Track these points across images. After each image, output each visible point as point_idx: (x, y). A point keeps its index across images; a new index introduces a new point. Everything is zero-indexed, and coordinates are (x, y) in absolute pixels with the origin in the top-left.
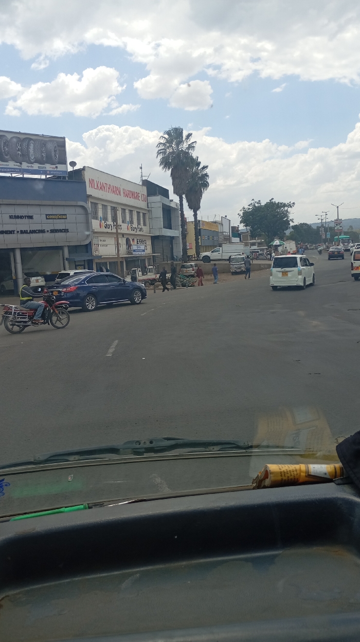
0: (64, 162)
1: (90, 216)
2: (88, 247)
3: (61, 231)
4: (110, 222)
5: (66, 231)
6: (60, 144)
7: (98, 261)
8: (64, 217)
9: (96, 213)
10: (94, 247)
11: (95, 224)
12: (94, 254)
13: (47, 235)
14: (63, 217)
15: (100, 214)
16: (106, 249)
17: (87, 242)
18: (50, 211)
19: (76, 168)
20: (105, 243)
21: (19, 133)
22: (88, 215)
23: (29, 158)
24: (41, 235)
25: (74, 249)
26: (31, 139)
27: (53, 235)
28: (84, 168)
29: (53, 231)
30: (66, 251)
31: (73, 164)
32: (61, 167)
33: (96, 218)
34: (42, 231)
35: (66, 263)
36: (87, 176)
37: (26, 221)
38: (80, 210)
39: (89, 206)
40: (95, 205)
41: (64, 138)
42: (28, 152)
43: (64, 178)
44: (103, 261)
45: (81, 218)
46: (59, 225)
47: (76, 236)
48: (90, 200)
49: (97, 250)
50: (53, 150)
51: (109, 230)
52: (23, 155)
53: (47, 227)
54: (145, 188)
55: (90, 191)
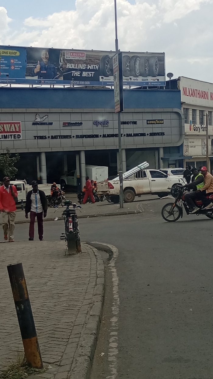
0: (162, 73)
1: (183, 121)
2: (179, 149)
3: (158, 134)
4: (198, 125)
5: (163, 134)
6: (161, 58)
7: (188, 161)
9: (186, 117)
10: (185, 148)
11: (187, 127)
12: (185, 154)
13: (147, 138)
14: (161, 121)
15: (191, 118)
16: (194, 150)
17: (179, 144)
18: (150, 117)
19: (172, 78)
20: (193, 144)
21: (129, 52)
22: (181, 120)
23: (135, 71)
24: (142, 137)
25: (167, 150)
26: (138, 57)
27: (152, 137)
28: (179, 79)
29: (152, 134)
30: (161, 151)
31: (170, 75)
32: (161, 79)
33: (186, 122)
34: (143, 135)
35: (161, 161)
36: (182, 85)
37: (131, 126)
38: (175, 116)
39: (182, 112)
40: (187, 110)
41: (164, 53)
42: (135, 67)
43: (162, 88)
44: (191, 161)
45: (175, 123)
46: (157, 129)
47: (170, 140)
48: (184, 106)
49: (187, 151)
50: (154, 65)
51: (196, 133)
52: (130, 71)
53: (148, 131)
55: (184, 98)
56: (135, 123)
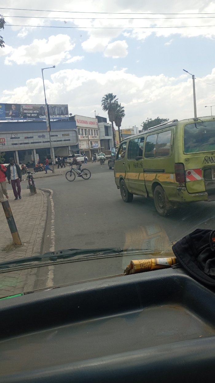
0: (67, 114)
1: (78, 134)
2: (77, 146)
3: (67, 140)
4: (84, 135)
5: (69, 140)
6: (66, 107)
7: (81, 151)
8: (69, 135)
9: (79, 132)
10: (79, 146)
11: (79, 136)
12: (80, 148)
13: (63, 142)
15: (81, 133)
16: (84, 146)
17: (77, 144)
18: (63, 133)
19: (72, 116)
20: (83, 144)
21: (52, 105)
22: (77, 133)
23: (55, 114)
24: (61, 142)
25: (72, 147)
26: (56, 107)
27: (65, 142)
28: (75, 116)
29: (65, 140)
30: (70, 148)
31: (71, 114)
32: (67, 116)
33: (79, 134)
34: (61, 141)
35: (70, 152)
36: (76, 118)
37: (55, 137)
38: (74, 132)
39: (77, 130)
40: (79, 129)
41: (67, 105)
42: (55, 111)
43: (68, 120)
44: (83, 151)
45: (74, 135)
46: (67, 138)
47: (73, 142)
48: (78, 128)
49: (80, 147)
50: (64, 110)
51: (84, 139)
52: (53, 113)
53: (63, 139)
54: (97, 119)
55: (77, 124)
56: (57, 136)
